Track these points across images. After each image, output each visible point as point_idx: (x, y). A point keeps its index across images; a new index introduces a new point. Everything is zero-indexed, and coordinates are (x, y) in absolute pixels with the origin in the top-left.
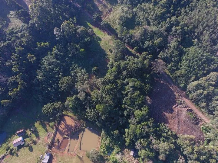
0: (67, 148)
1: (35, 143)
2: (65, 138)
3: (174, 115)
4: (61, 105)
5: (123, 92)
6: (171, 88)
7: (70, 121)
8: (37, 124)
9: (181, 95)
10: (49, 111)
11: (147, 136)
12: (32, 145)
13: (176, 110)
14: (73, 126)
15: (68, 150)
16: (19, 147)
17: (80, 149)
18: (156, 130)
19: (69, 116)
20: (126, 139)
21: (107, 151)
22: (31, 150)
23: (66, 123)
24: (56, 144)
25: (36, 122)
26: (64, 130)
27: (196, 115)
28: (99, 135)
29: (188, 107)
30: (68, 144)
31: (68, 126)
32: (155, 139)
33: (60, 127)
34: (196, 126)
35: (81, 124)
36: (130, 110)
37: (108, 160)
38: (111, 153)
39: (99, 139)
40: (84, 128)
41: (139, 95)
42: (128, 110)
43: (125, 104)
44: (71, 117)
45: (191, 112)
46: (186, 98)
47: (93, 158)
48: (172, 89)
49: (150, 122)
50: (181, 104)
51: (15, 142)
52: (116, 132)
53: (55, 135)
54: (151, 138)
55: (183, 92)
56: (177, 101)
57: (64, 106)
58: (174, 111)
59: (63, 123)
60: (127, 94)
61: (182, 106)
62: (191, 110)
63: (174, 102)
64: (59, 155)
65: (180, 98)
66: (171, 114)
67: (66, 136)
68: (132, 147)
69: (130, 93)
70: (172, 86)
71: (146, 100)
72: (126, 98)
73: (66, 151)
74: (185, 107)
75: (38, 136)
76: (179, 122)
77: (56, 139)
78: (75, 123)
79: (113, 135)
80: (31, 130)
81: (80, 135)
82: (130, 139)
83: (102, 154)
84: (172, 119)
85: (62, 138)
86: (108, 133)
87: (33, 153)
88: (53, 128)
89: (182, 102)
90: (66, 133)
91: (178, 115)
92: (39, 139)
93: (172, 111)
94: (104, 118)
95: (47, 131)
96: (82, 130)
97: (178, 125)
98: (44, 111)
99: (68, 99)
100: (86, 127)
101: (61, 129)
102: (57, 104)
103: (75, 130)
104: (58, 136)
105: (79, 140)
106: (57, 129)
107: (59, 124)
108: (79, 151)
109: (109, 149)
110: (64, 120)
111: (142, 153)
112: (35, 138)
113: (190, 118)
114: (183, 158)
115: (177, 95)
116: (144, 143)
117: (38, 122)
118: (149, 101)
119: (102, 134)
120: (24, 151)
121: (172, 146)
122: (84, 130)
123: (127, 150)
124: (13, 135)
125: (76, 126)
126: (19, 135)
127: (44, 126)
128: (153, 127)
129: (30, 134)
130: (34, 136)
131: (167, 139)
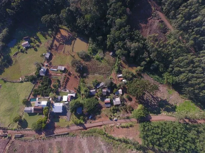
0: (63, 50)
1: (38, 46)
2: (61, 44)
3: (148, 25)
4: (56, 16)
5: (108, 4)
6: (150, 2)
7: (64, 32)
8: (38, 34)
9: (157, 9)
10: (47, 20)
11: (123, 39)
12: (37, 47)
13: (150, 21)
14: (67, 36)
15: (64, 51)
16: (27, 48)
17: (73, 51)
18: (131, 34)
19: (63, 29)
20: (107, 43)
21: (93, 53)
22: (36, 50)
23: (61, 34)
24: (55, 48)
25: (38, 33)
26: (60, 39)
27: (166, 26)
28: (88, 43)
29: (160, 19)
30: (64, 48)
31: (63, 36)
32: (129, 41)
33: (56, 37)
34: (163, 34)
35: (73, 35)
36: (112, 19)
37: (94, 58)
38: (96, 54)
39: (88, 45)
40: (75, 37)
41: (121, 6)
42: (111, 19)
43: (109, 14)
44: (65, 30)
45: (162, 23)
46: (161, 12)
47: (82, 55)
48: (150, 4)
49: (127, 28)
50: (155, 16)
51: (23, 44)
52: (100, 37)
53: (53, 41)
54: (126, 40)
55: (159, 7)
56: (152, 14)
57: (59, 18)
58: (148, 22)
59: (59, 34)
60: (111, 6)
61: (156, 18)
62: (162, 22)
63: (150, 15)
64: (57, 54)
65: (155, 11)
66: (145, 25)
67: (61, 43)
68: (111, 49)
69: (114, 4)
70: (151, 2)
71: (126, 11)
72: (110, 9)
73: (62, 52)
74: (158, 19)
75: (40, 42)
76: (150, 30)
77: (54, 44)
78: (69, 34)
79: (98, 40)
80: (35, 38)
81: (73, 42)
82: (111, 43)
83: (89, 54)
84: (145, 29)
85: (59, 44)
86: (94, 40)
87: (37, 52)
88: (51, 37)
89: (157, 15)
90: (62, 41)
91: (151, 25)
92: (41, 44)
93: (146, 22)
94: (91, 26)
95: (46, 39)
96: (74, 39)
97: (149, 33)
98: (42, 21)
99: (62, 11)
100: (77, 37)
101: (58, 38)
102: (53, 16)
103: (68, 39)
104: (56, 42)
105: (72, 45)
106: (55, 38)
107: (56, 34)
108: (72, 52)
109: (95, 51)
110: (60, 32)
111: (118, 52)
112: (38, 43)
113: (160, 28)
114: (147, 53)
115: (153, 9)
116: (120, 43)
117: (39, 32)
118: (128, 11)
119: (90, 41)
120: (31, 51)
121: (141, 45)
122: (76, 39)
123: (108, 52)
124: (21, 41)
125: (69, 37)
126: (26, 40)
127: (44, 36)
128: (129, 32)
129: (34, 40)
130: (37, 42)
131: (138, 41)
